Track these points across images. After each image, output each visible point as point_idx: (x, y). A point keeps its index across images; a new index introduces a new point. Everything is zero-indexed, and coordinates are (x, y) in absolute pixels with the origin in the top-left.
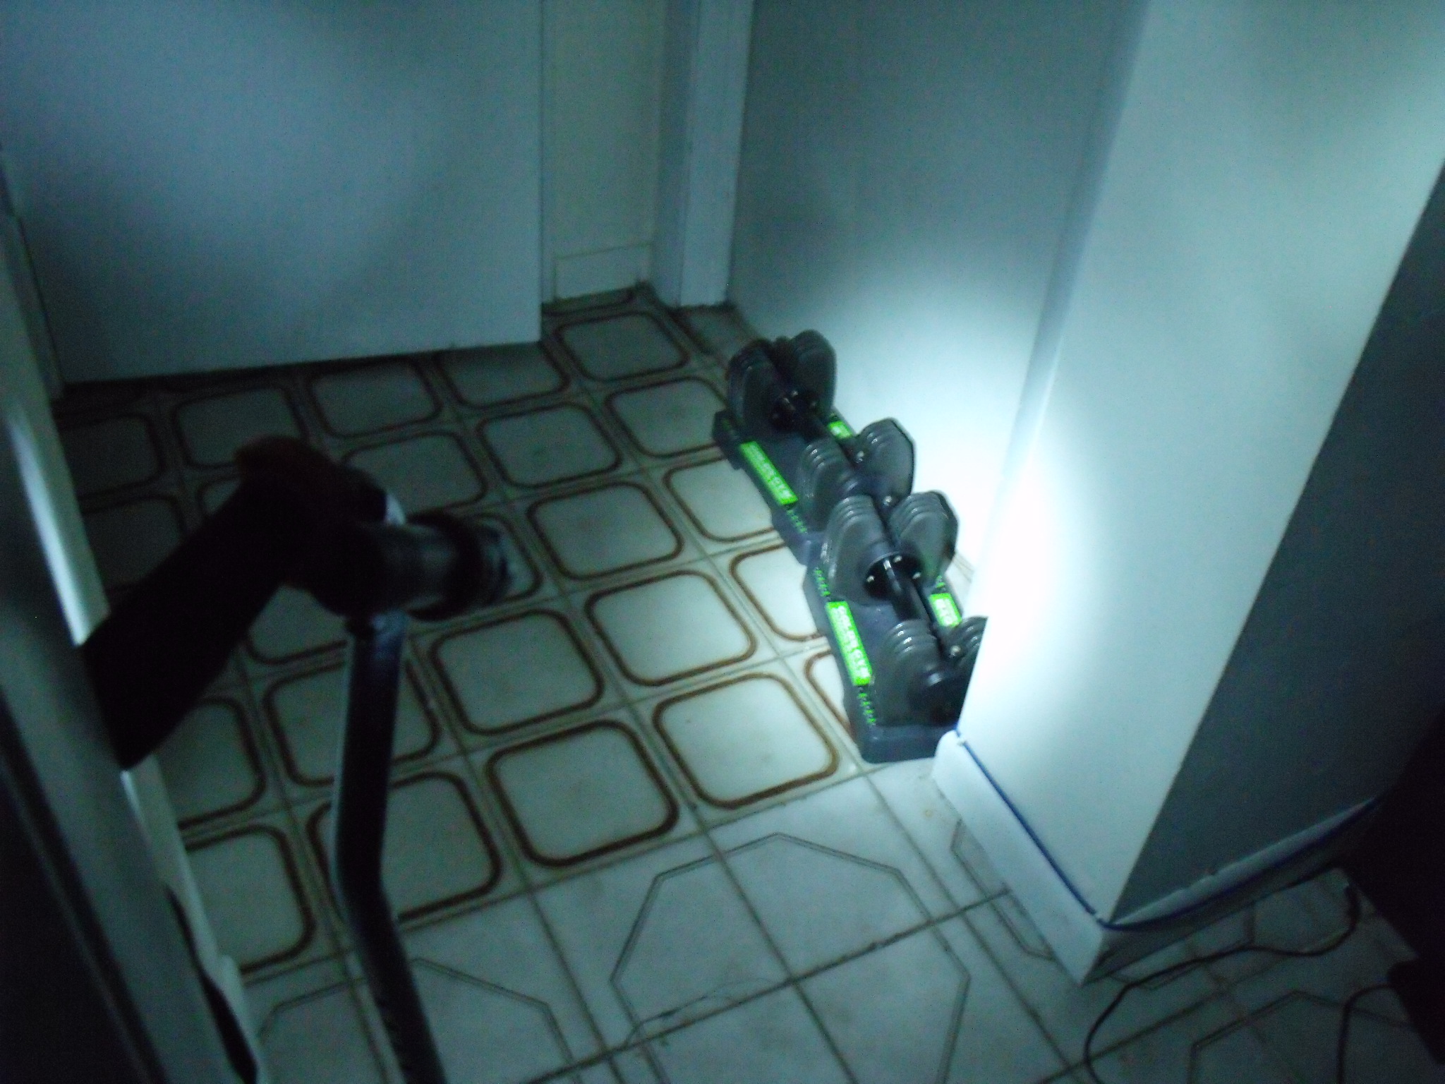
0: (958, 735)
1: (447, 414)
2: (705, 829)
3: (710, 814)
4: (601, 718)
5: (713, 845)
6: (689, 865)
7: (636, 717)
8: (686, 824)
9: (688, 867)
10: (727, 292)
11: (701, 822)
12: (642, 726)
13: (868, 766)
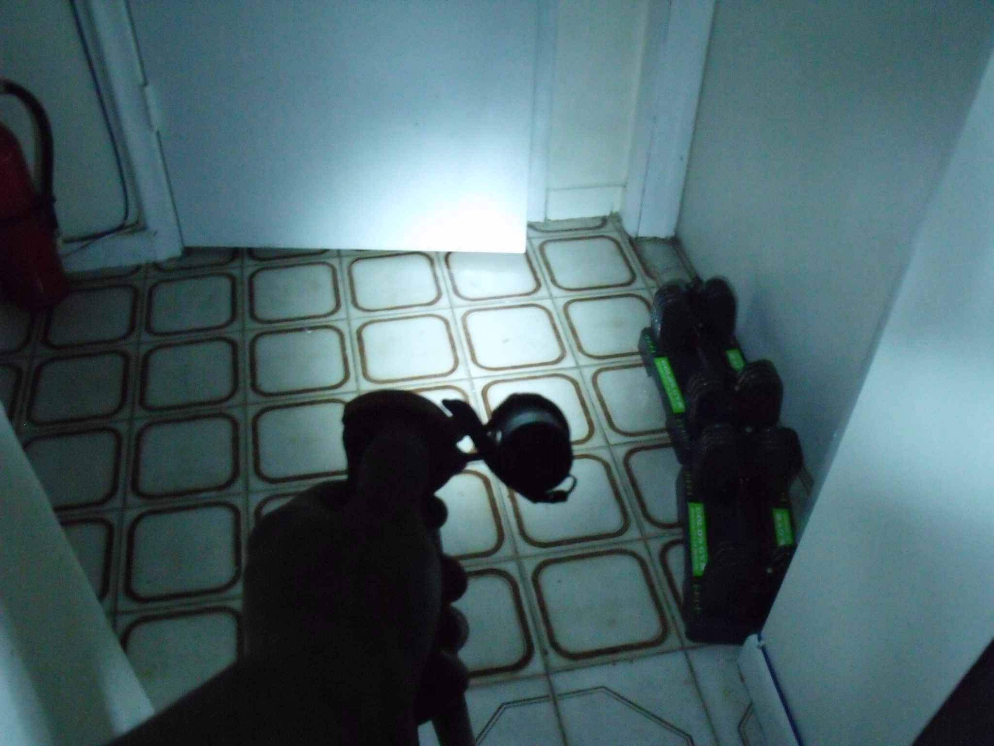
0: (760, 639)
1: (444, 302)
2: (548, 672)
3: (556, 660)
4: (496, 566)
5: (551, 688)
6: (529, 699)
7: (521, 569)
8: (536, 665)
9: (527, 701)
10: (677, 230)
11: (547, 666)
12: (524, 579)
13: (688, 643)
